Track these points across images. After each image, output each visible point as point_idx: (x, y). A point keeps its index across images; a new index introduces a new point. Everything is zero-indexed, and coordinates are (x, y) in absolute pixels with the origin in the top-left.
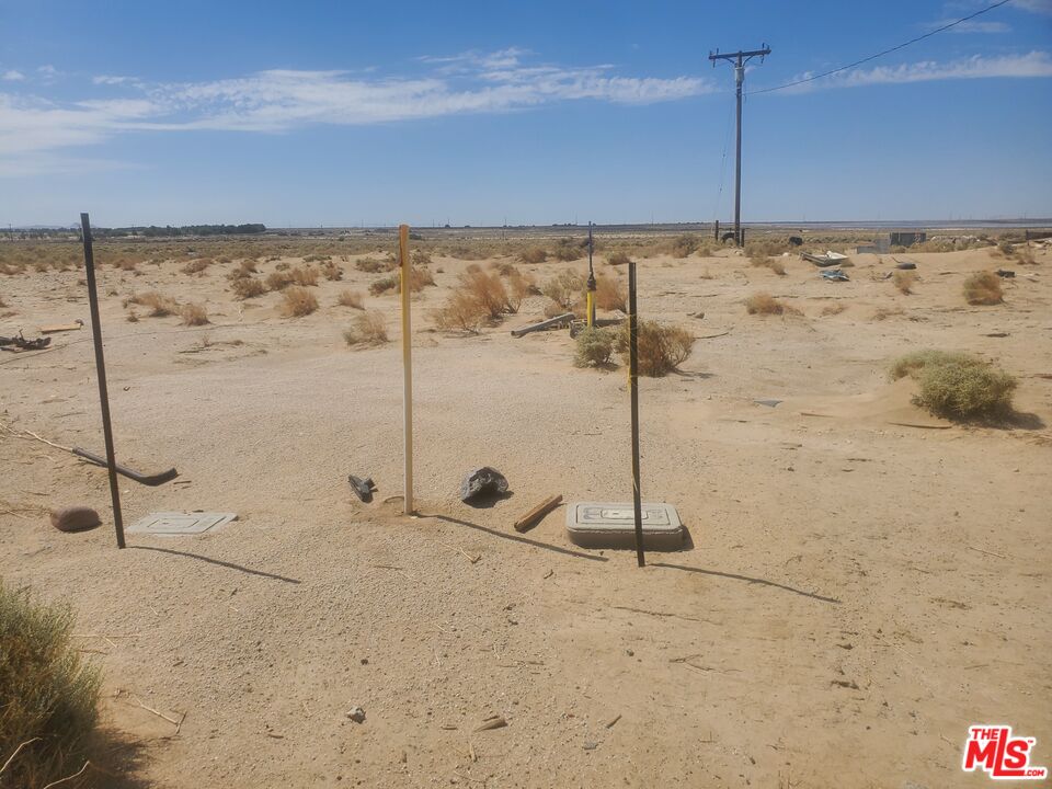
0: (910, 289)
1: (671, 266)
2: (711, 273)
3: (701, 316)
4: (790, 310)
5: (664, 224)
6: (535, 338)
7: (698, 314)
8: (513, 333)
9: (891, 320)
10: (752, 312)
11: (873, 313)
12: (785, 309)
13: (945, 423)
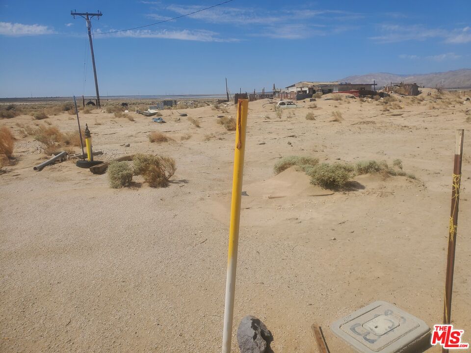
0: (199, 125)
1: (73, 119)
2: (100, 122)
3: (128, 146)
4: (171, 139)
5: (38, 98)
6: (53, 170)
7: (127, 144)
8: (35, 169)
9: (212, 140)
10: (153, 141)
11: (204, 138)
12: (168, 139)
13: (329, 192)
